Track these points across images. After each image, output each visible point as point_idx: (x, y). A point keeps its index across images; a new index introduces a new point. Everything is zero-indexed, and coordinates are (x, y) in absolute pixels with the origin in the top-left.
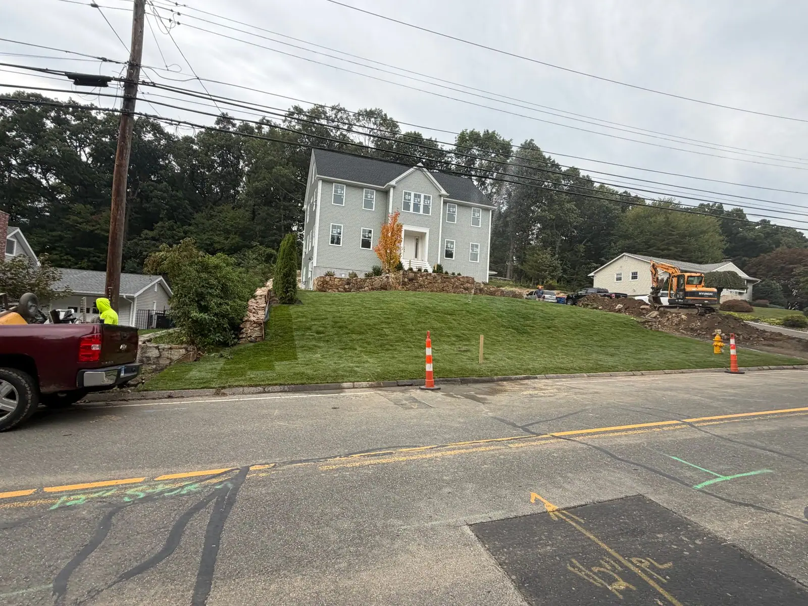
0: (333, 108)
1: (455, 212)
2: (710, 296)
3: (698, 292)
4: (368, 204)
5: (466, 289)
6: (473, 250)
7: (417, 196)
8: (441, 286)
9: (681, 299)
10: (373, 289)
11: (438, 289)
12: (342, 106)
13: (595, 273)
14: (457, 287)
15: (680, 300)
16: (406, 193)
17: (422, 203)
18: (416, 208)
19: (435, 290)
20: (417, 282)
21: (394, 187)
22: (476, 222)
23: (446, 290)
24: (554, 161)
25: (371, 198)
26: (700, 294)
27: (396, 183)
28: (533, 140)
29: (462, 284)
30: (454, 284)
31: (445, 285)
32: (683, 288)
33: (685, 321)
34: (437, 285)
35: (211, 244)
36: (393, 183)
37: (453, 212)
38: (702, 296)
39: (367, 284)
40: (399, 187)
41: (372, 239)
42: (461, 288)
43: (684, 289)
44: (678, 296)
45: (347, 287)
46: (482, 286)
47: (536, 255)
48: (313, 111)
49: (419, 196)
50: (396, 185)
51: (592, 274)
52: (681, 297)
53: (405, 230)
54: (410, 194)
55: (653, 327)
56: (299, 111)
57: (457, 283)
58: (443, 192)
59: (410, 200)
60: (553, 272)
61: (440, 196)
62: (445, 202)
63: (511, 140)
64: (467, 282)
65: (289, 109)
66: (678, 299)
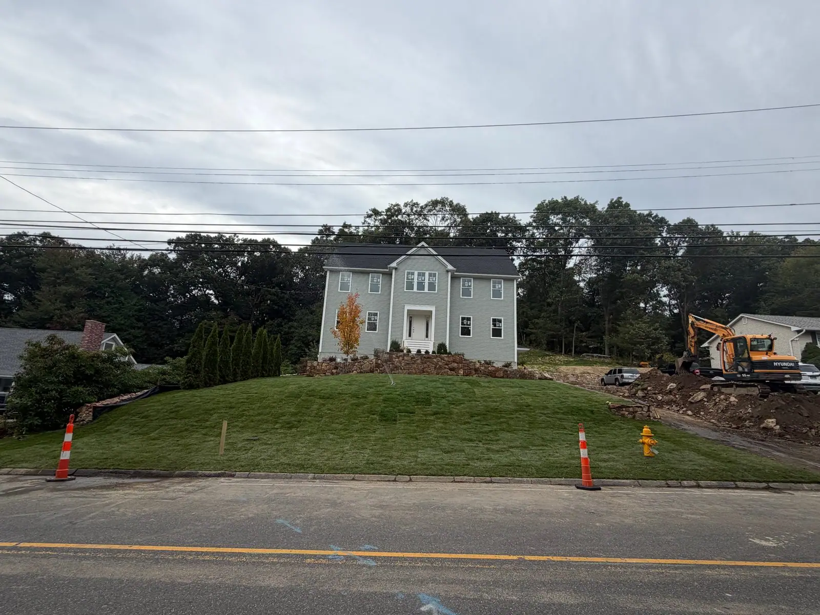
0: (406, 205)
1: (471, 286)
2: (791, 368)
3: (772, 362)
4: (375, 288)
5: (452, 369)
6: (495, 325)
7: (421, 275)
8: (421, 367)
9: (747, 373)
10: (361, 372)
11: (418, 371)
12: (414, 201)
13: (710, 343)
14: (440, 367)
15: (744, 375)
16: (408, 273)
17: (427, 281)
18: (421, 286)
19: (414, 371)
20: (392, 364)
21: (396, 269)
22: (497, 294)
23: (427, 372)
24: (657, 216)
25: (377, 282)
26: (775, 364)
27: (398, 264)
28: (621, 198)
29: (447, 364)
30: (437, 364)
31: (425, 365)
32: (746, 355)
33: (734, 405)
34: (415, 366)
35: (306, 337)
36: (394, 265)
37: (469, 286)
38: (780, 368)
39: (355, 368)
40: (401, 267)
41: (378, 321)
42: (445, 368)
43: (749, 358)
44: (740, 369)
45: (334, 371)
46: (478, 365)
47: (628, 326)
48: (388, 210)
49: (424, 274)
50: (397, 267)
51: (706, 345)
52: (746, 370)
53: (408, 310)
54: (413, 274)
55: (637, 415)
56: (376, 212)
57: (440, 363)
58: (450, 267)
59: (413, 279)
60: (653, 344)
61: (448, 271)
62: (453, 278)
63: (597, 202)
64: (454, 362)
65: (367, 212)
66: (741, 373)
